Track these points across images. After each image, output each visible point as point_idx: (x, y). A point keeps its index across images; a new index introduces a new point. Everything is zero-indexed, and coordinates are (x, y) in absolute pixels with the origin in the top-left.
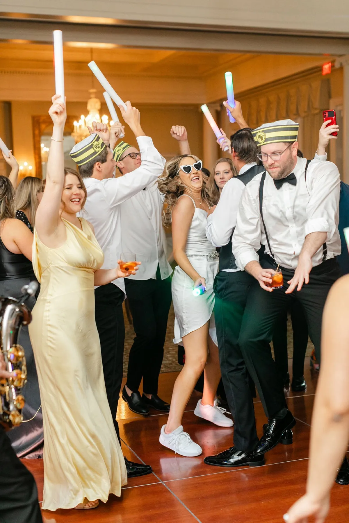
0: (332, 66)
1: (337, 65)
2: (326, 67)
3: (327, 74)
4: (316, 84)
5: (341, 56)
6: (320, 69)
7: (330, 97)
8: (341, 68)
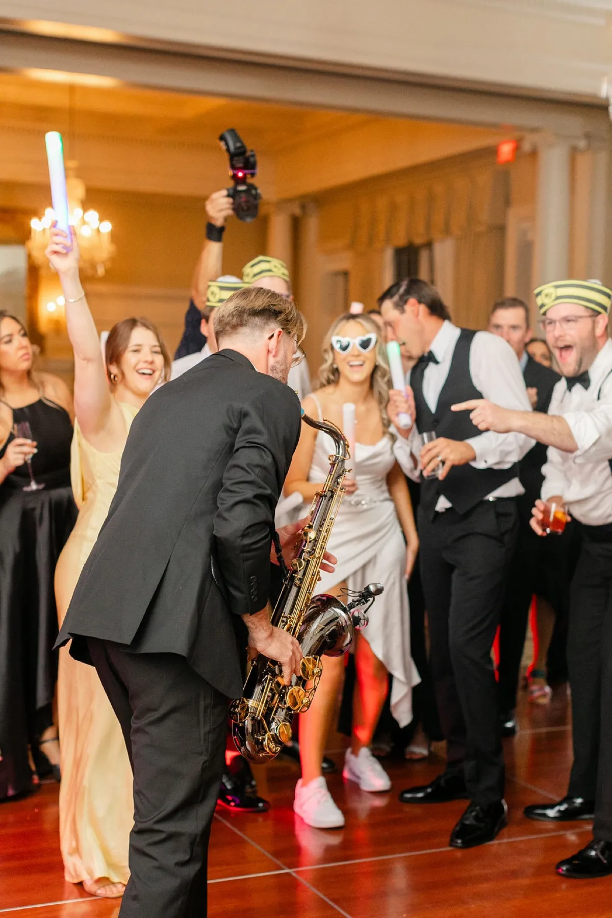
0: (517, 148)
1: (527, 147)
2: (506, 150)
3: (508, 162)
4: (484, 178)
5: (534, 130)
6: (493, 151)
7: (507, 202)
8: (534, 154)
